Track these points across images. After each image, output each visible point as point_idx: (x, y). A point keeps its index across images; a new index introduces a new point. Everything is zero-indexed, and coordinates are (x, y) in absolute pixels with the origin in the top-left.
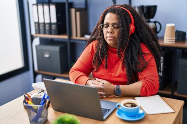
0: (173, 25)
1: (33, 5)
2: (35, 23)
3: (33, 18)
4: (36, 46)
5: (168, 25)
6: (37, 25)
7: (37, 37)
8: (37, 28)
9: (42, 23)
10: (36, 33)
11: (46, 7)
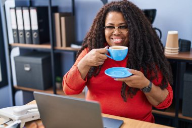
0: (176, 32)
1: (10, 8)
2: (13, 30)
3: (11, 25)
4: (15, 58)
5: (170, 33)
6: (15, 32)
7: (16, 47)
8: (15, 36)
9: (21, 31)
10: (14, 42)
11: (26, 12)
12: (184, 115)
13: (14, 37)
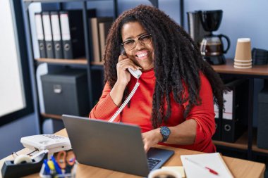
0: (247, 40)
1: (36, 14)
2: (39, 41)
3: (37, 34)
4: (42, 77)
5: (240, 40)
6: (41, 44)
7: (43, 63)
8: (42, 48)
9: (49, 42)
10: (41, 57)
11: (55, 17)
12: (259, 148)
13: (40, 51)
